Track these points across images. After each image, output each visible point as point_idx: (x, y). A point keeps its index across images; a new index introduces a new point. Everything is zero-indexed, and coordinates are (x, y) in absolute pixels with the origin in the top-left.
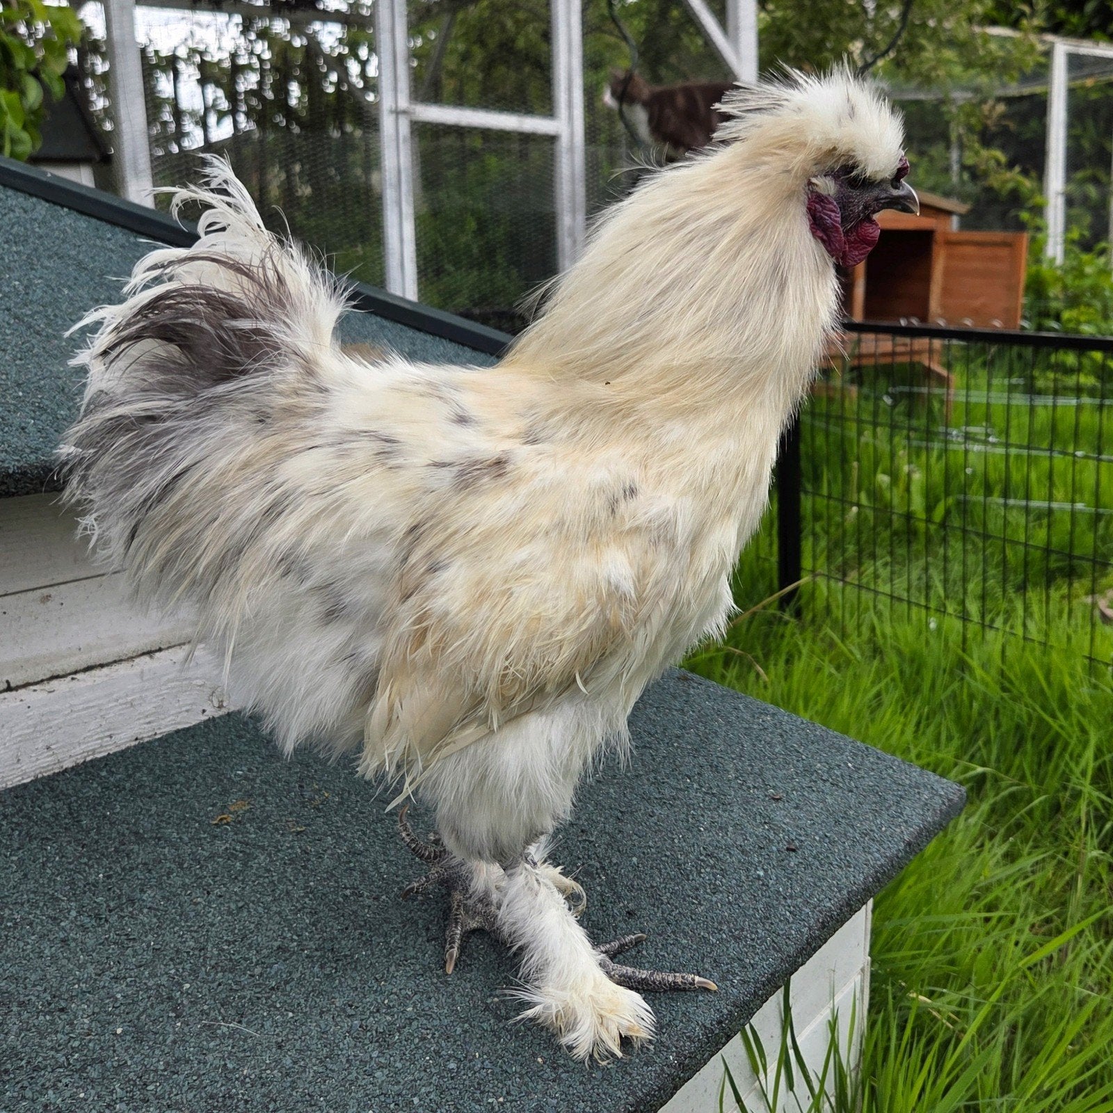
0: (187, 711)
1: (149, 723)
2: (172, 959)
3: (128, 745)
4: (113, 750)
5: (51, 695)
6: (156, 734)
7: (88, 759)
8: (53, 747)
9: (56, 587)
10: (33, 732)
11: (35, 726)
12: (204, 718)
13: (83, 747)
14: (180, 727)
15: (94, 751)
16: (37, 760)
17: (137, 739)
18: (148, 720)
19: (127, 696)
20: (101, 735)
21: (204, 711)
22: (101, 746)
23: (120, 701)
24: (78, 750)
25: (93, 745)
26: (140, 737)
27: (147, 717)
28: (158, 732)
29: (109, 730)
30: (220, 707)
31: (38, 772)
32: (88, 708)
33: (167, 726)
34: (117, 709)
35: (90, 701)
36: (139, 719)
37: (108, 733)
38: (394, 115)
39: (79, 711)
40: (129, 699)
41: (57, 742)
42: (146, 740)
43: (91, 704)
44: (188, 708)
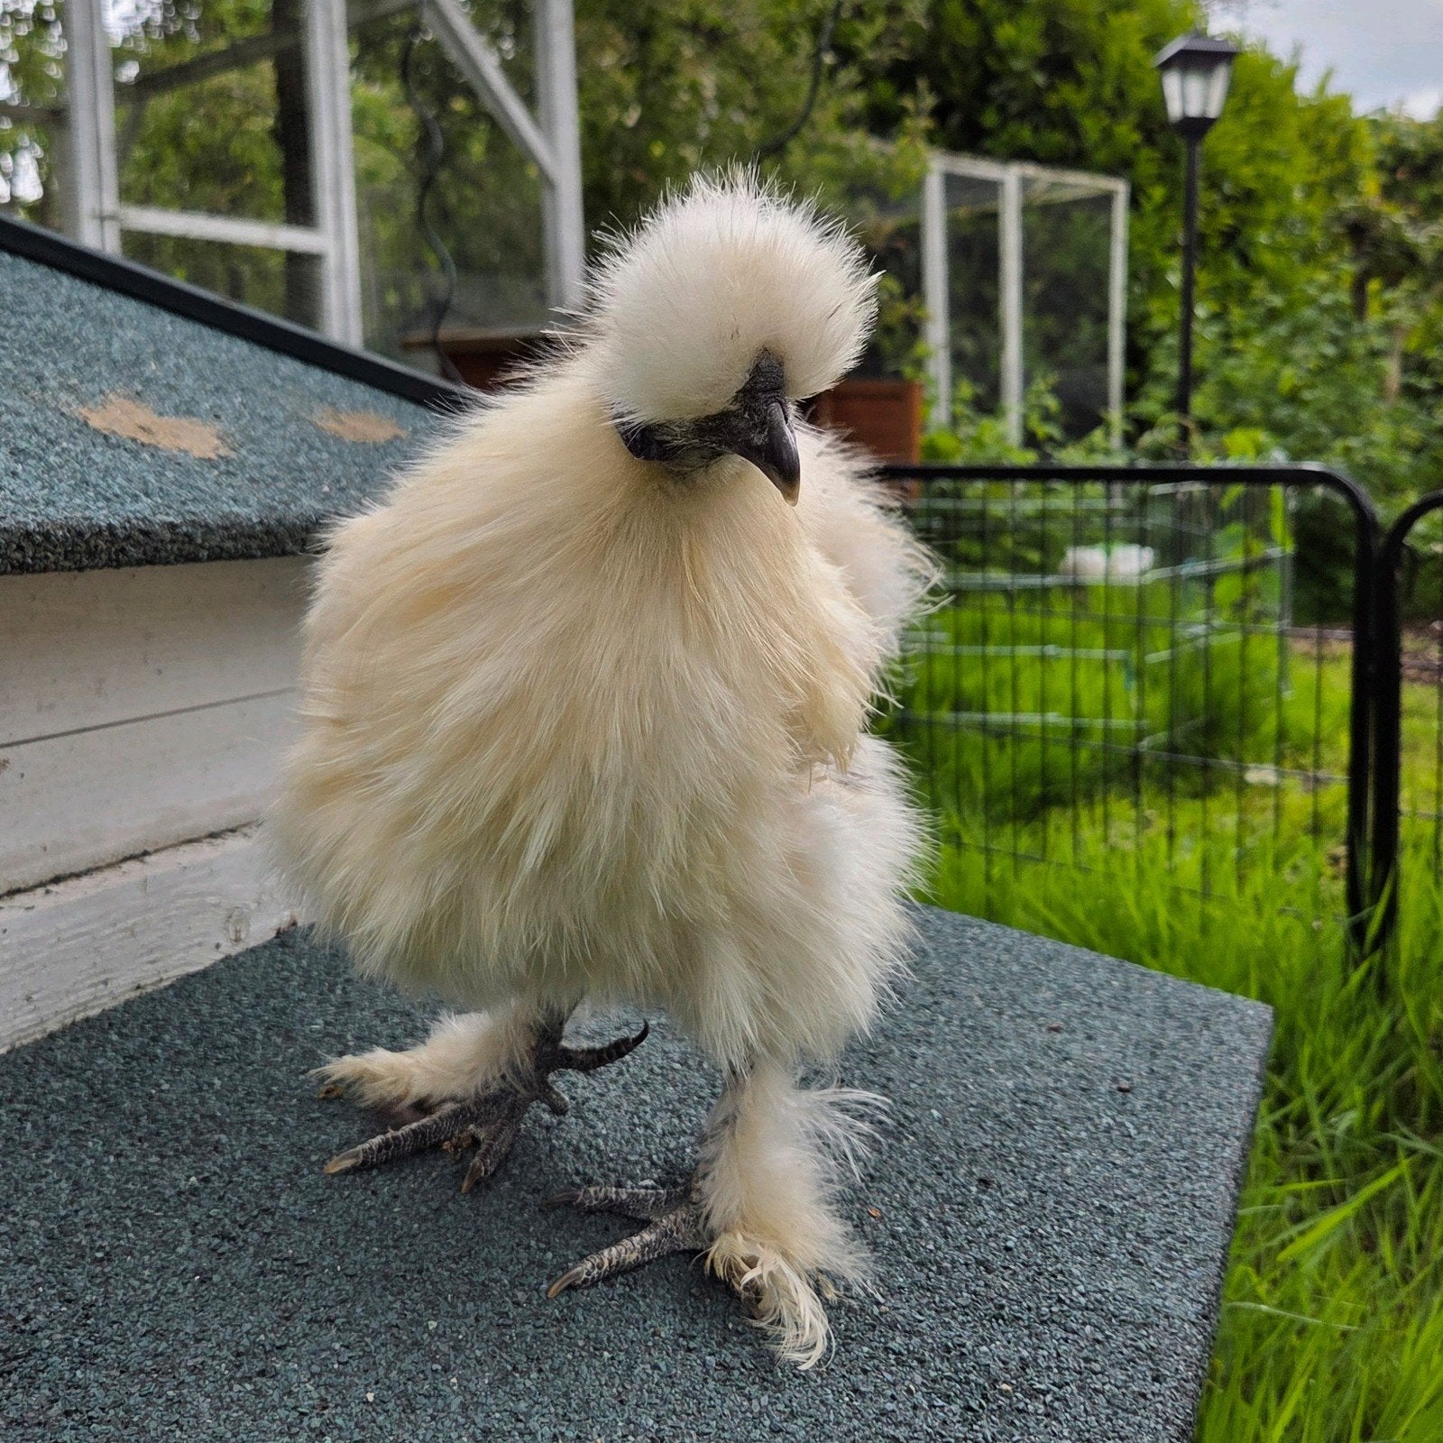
0: (200, 944)
1: (153, 962)
2: (384, 1288)
3: (127, 996)
4: (110, 1004)
5: (31, 913)
6: (161, 980)
7: (79, 1017)
8: (35, 997)
9: (15, 748)
10: (11, 972)
11: (13, 961)
12: (219, 956)
13: (72, 998)
14: (192, 970)
15: (85, 1006)
16: (15, 1017)
17: (138, 987)
18: (153, 957)
19: (128, 918)
20: (95, 980)
21: (218, 946)
22: (95, 998)
23: (120, 926)
24: (66, 1003)
25: (85, 995)
26: (142, 983)
27: (151, 952)
28: (164, 976)
29: (104, 972)
30: (238, 940)
31: (15, 1036)
32: (79, 935)
33: (175, 967)
34: (114, 938)
35: (81, 925)
36: (142, 955)
37: (103, 977)
38: (97, 222)
39: (68, 939)
40: (130, 922)
41: (41, 989)
42: (149, 990)
43: (83, 930)
44: (200, 939)
